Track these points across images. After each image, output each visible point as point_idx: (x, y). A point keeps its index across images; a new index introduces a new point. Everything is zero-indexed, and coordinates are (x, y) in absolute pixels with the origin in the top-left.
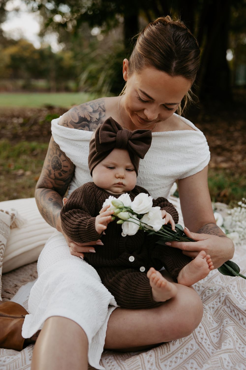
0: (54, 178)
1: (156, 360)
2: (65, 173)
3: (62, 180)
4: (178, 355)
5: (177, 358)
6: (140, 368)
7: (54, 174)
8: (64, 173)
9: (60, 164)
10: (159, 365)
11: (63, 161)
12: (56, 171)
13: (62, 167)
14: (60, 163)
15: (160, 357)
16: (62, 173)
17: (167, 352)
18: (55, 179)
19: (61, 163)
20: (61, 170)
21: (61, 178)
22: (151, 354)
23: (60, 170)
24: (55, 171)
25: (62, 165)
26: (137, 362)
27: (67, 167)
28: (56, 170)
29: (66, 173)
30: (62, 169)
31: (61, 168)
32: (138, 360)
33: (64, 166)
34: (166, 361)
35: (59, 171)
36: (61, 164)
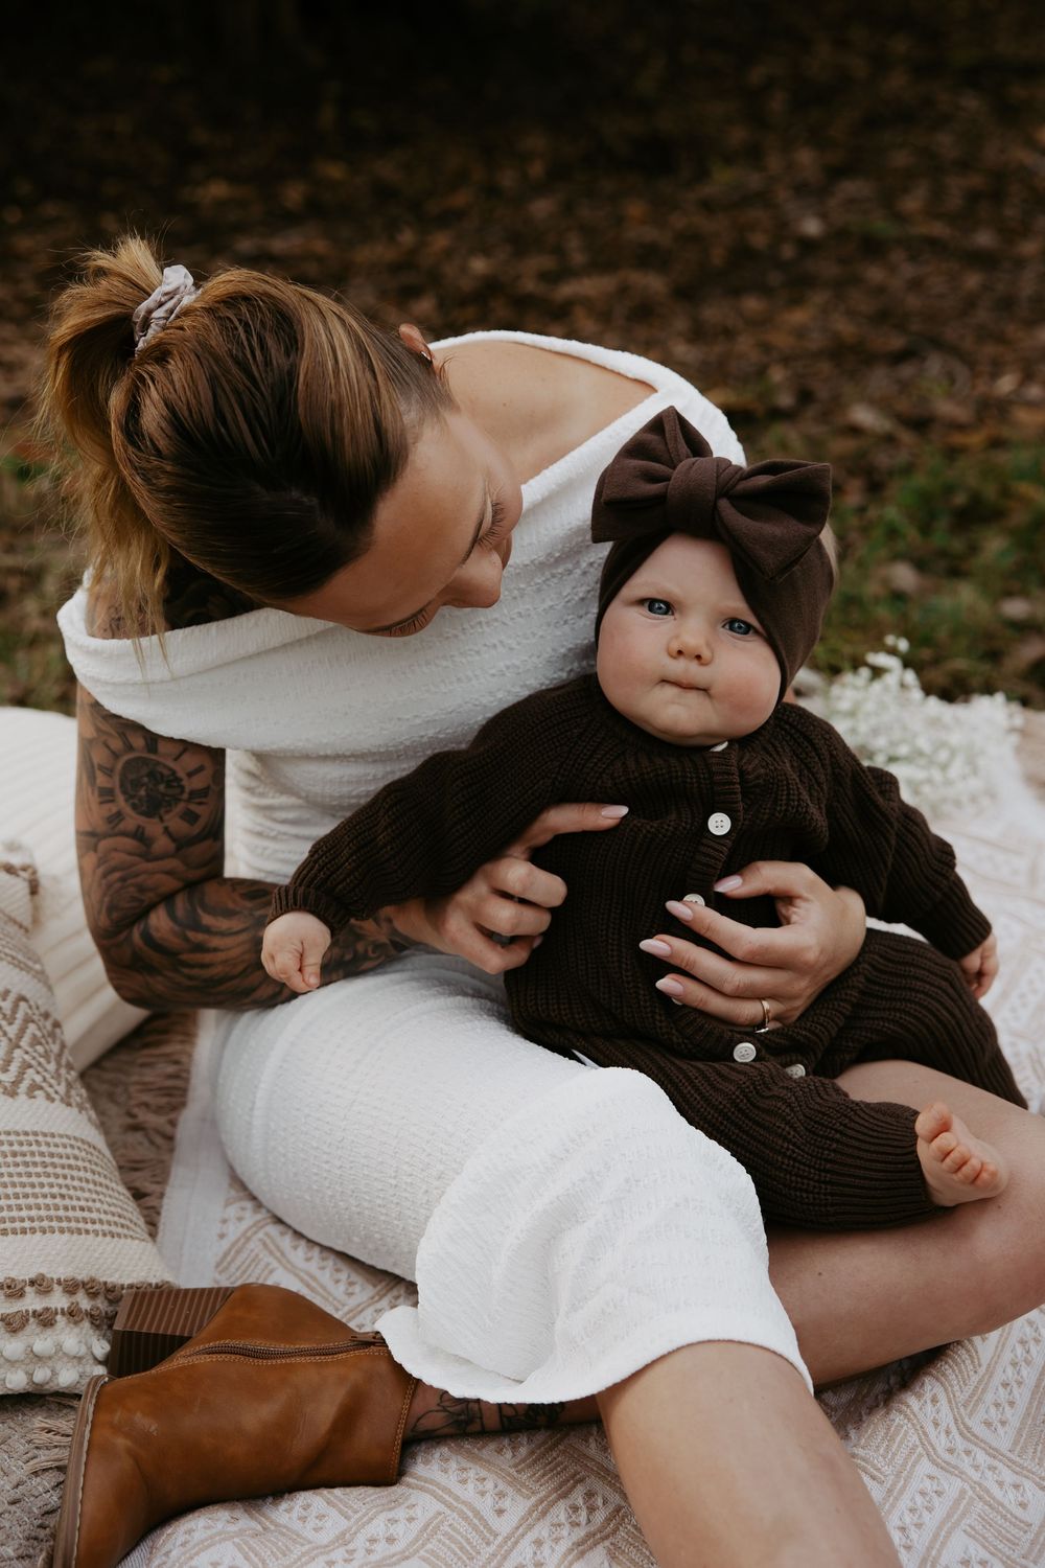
0: (172, 846)
1: (952, 1410)
2: (204, 800)
3: (205, 838)
4: (1004, 1371)
5: (1008, 1384)
6: (920, 1455)
7: (166, 830)
8: (200, 803)
9: (171, 778)
10: (968, 1429)
11: (176, 759)
12: (166, 817)
13: (185, 782)
14: (166, 772)
15: (961, 1397)
16: (193, 807)
17: (976, 1372)
18: (178, 849)
19: (170, 769)
20: (185, 796)
21: (196, 829)
22: (932, 1393)
23: (180, 800)
24: (161, 819)
25: (181, 774)
26: (905, 1435)
27: (201, 769)
28: (162, 811)
29: (206, 796)
30: (187, 790)
31: (182, 788)
32: (905, 1428)
33: (190, 775)
34: (981, 1408)
35: (181, 807)
36: (174, 772)
